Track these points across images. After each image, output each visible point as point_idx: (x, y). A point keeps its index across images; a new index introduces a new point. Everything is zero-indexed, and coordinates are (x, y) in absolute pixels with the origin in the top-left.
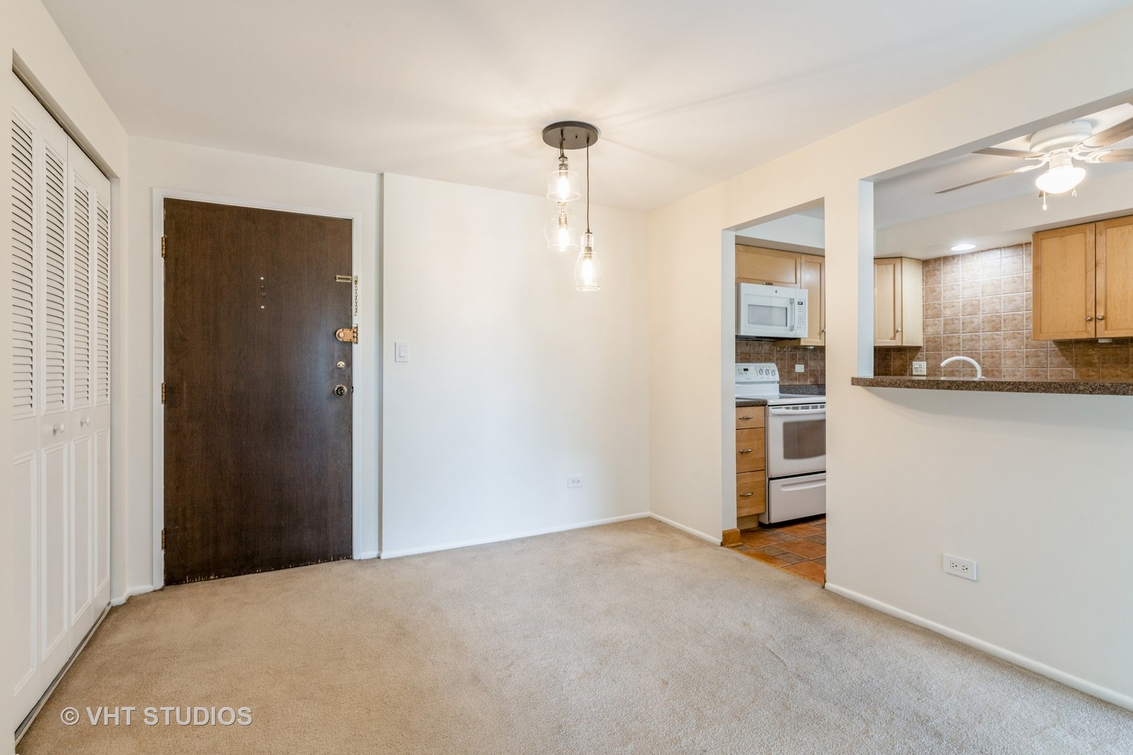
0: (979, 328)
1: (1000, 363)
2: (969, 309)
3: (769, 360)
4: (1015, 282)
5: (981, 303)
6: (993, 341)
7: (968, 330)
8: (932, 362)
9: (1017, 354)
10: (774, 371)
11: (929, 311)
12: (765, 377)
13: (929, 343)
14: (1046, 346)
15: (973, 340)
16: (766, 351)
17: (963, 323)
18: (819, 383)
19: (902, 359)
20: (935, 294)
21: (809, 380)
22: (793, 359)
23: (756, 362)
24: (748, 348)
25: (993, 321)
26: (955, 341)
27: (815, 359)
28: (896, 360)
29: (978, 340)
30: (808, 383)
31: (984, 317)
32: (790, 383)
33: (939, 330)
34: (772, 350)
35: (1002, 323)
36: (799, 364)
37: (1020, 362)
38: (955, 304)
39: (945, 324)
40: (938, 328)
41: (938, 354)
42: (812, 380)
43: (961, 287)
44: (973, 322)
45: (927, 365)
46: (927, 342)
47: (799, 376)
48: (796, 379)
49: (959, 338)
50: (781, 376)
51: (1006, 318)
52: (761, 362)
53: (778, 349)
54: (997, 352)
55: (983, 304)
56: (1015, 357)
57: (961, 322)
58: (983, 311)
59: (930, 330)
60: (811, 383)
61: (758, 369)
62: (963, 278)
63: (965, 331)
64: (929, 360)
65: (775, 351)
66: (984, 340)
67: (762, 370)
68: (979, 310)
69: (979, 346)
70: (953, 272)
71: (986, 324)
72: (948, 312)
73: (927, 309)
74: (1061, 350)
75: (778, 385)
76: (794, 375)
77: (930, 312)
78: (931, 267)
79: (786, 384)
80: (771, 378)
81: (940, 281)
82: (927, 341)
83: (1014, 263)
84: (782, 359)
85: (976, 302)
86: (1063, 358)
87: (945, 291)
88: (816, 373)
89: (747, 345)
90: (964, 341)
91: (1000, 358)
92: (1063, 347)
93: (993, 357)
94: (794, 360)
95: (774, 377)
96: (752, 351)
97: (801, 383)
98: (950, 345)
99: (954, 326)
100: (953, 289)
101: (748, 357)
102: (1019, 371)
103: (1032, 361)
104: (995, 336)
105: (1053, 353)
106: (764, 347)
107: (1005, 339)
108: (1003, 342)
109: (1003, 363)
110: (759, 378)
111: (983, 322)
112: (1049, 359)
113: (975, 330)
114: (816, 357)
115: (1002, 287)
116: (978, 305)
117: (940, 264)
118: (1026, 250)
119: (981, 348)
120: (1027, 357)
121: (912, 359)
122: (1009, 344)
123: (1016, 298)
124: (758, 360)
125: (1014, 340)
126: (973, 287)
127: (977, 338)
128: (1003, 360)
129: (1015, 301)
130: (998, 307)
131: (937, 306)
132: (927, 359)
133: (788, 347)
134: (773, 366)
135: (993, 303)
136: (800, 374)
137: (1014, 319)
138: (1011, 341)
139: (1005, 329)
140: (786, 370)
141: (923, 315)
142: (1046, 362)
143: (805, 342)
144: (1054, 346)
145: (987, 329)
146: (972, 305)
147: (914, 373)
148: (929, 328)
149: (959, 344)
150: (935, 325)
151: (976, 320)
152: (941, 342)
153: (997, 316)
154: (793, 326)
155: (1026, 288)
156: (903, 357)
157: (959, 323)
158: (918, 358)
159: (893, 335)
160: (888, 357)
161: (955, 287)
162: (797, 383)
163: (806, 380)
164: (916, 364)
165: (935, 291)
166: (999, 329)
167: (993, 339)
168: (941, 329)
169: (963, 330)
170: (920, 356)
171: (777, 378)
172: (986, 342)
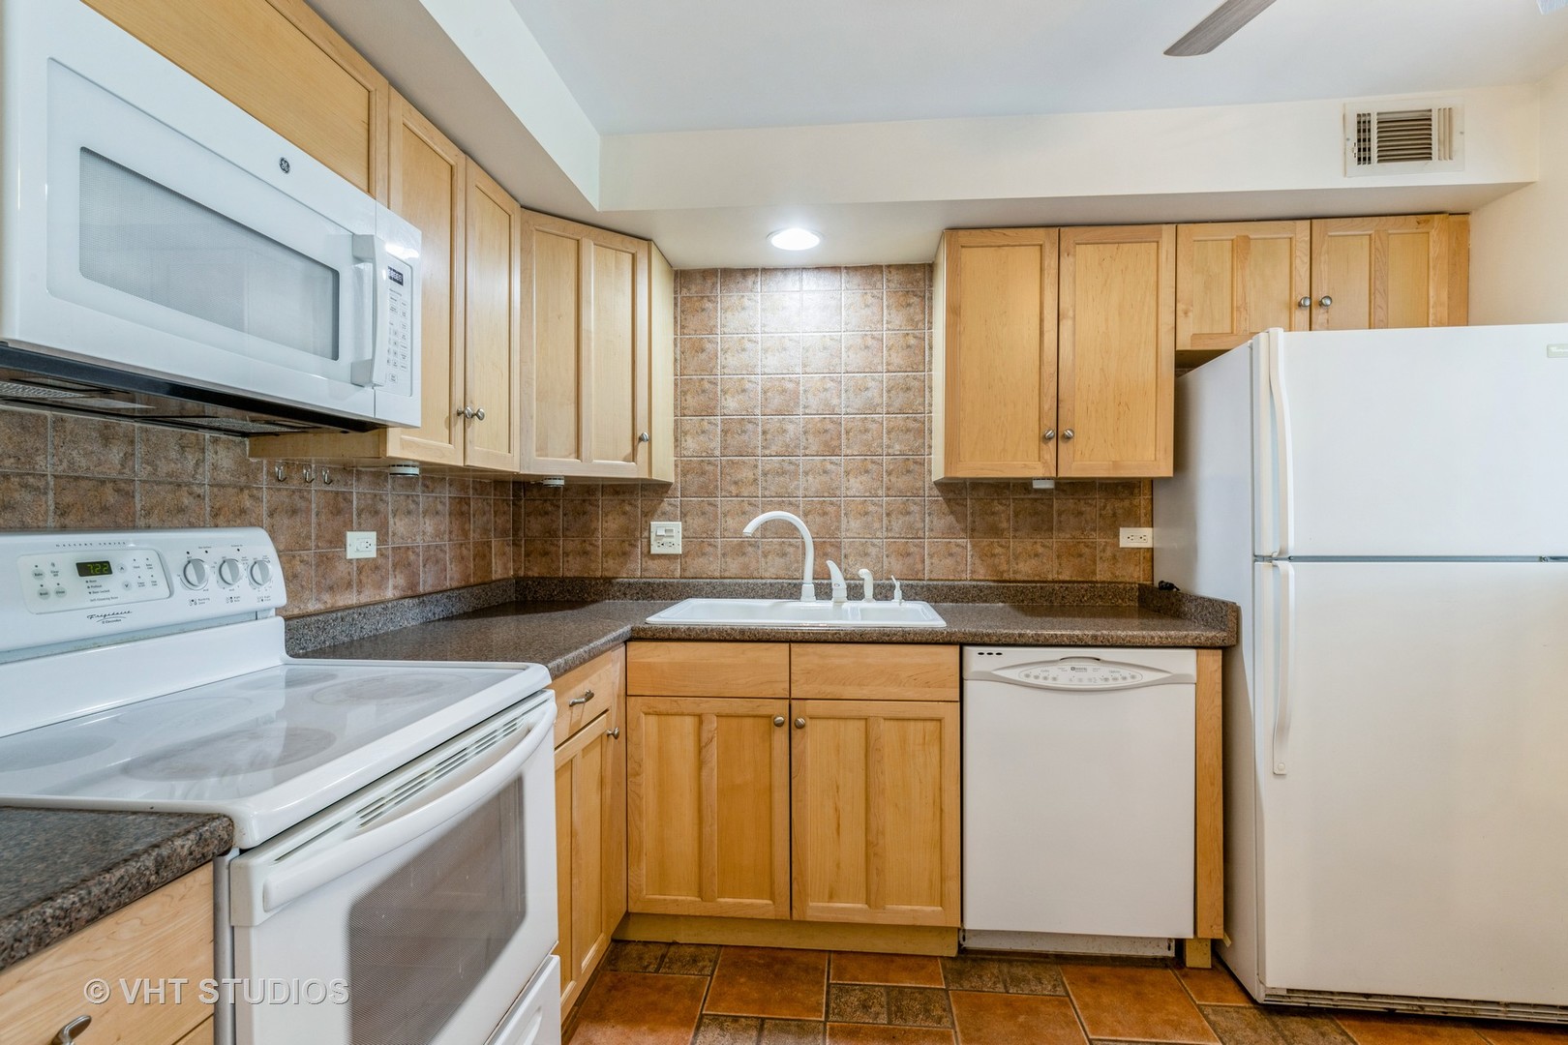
0: (797, 446)
1: (838, 528)
2: (776, 401)
3: (240, 518)
4: (867, 347)
5: (801, 388)
6: (825, 478)
7: (774, 449)
8: (696, 522)
9: (872, 508)
10: (260, 563)
11: (689, 397)
12: (214, 598)
13: (689, 476)
14: (921, 492)
15: (784, 473)
16: (223, 477)
17: (764, 433)
18: (421, 590)
19: (625, 513)
20: (703, 356)
21: (391, 583)
22: (337, 512)
23: (162, 527)
24: (115, 454)
25: (826, 431)
26: (746, 474)
27: (409, 513)
28: (610, 517)
29: (796, 474)
30: (390, 594)
31: (807, 422)
32: (328, 600)
33: (712, 446)
34: (251, 473)
35: (843, 436)
36: (360, 529)
37: (877, 525)
38: (748, 386)
39: (725, 432)
40: (707, 441)
41: (710, 504)
42: (401, 580)
43: (759, 346)
44: (785, 431)
45: (684, 530)
46: (684, 474)
47: (360, 571)
48: (349, 585)
49: (756, 466)
50: (290, 578)
51: (849, 427)
52: (191, 526)
53: (279, 471)
54: (832, 503)
55: (805, 391)
56: (866, 513)
57: (760, 430)
58: (805, 407)
59: (691, 444)
60: (398, 594)
61: (176, 561)
62: (764, 326)
63: (767, 452)
64: (689, 519)
65: (264, 477)
66: (806, 473)
67: (197, 564)
68: (797, 404)
69: (797, 488)
70: (743, 309)
71: (811, 439)
72: (731, 403)
73: (684, 393)
74: (948, 501)
75: (281, 620)
76: (341, 569)
77: (691, 401)
78: (694, 289)
79: (312, 606)
80: (247, 596)
81: (715, 326)
82: (684, 469)
83: (867, 306)
84: (294, 512)
85: (790, 386)
86: (951, 519)
87: (725, 351)
88: (412, 557)
89: (106, 440)
90: (765, 474)
91: (838, 517)
92: (951, 496)
93: (825, 514)
94: (340, 516)
95: (262, 591)
96: (143, 472)
97: (364, 599)
98: (736, 483)
99: (745, 437)
100: (743, 350)
101: (111, 497)
102: (873, 545)
103: (898, 524)
104: (829, 467)
105: (934, 507)
106: (209, 456)
107: (847, 473)
108: (844, 480)
109: (843, 527)
110: (180, 607)
111: (805, 433)
112: (927, 519)
113: (788, 452)
114: (412, 506)
115: (844, 355)
116: (796, 393)
117: (714, 284)
118: (888, 281)
119: (801, 493)
120: (888, 515)
121: (649, 514)
122: (856, 485)
123: (870, 385)
124: (177, 517)
125: (864, 478)
126: (785, 349)
127: (792, 467)
128: (844, 520)
129: (867, 389)
130: (835, 401)
131: (707, 385)
132: (684, 515)
133: (321, 466)
134: (256, 544)
135: (826, 390)
136: (362, 565)
137: (866, 431)
138: (860, 478)
139: (849, 452)
140: (309, 555)
141: (676, 407)
142: (921, 525)
143: (404, 444)
144: (936, 492)
145: (813, 449)
146: (784, 391)
147: (655, 550)
148: (689, 438)
149: (755, 480)
150: (703, 432)
151: (790, 427)
152: (715, 475)
153: (832, 421)
154: (370, 364)
155: (888, 364)
156: (628, 508)
157: (755, 433)
158: (664, 513)
159: (629, 450)
160: (589, 508)
161: (748, 345)
162: (351, 598)
163: (380, 585)
164: (658, 527)
165: (703, 351)
166: (837, 451)
167: (825, 472)
168: (716, 444)
169: (764, 448)
170: (668, 508)
171: (276, 591)
172: (810, 478)
